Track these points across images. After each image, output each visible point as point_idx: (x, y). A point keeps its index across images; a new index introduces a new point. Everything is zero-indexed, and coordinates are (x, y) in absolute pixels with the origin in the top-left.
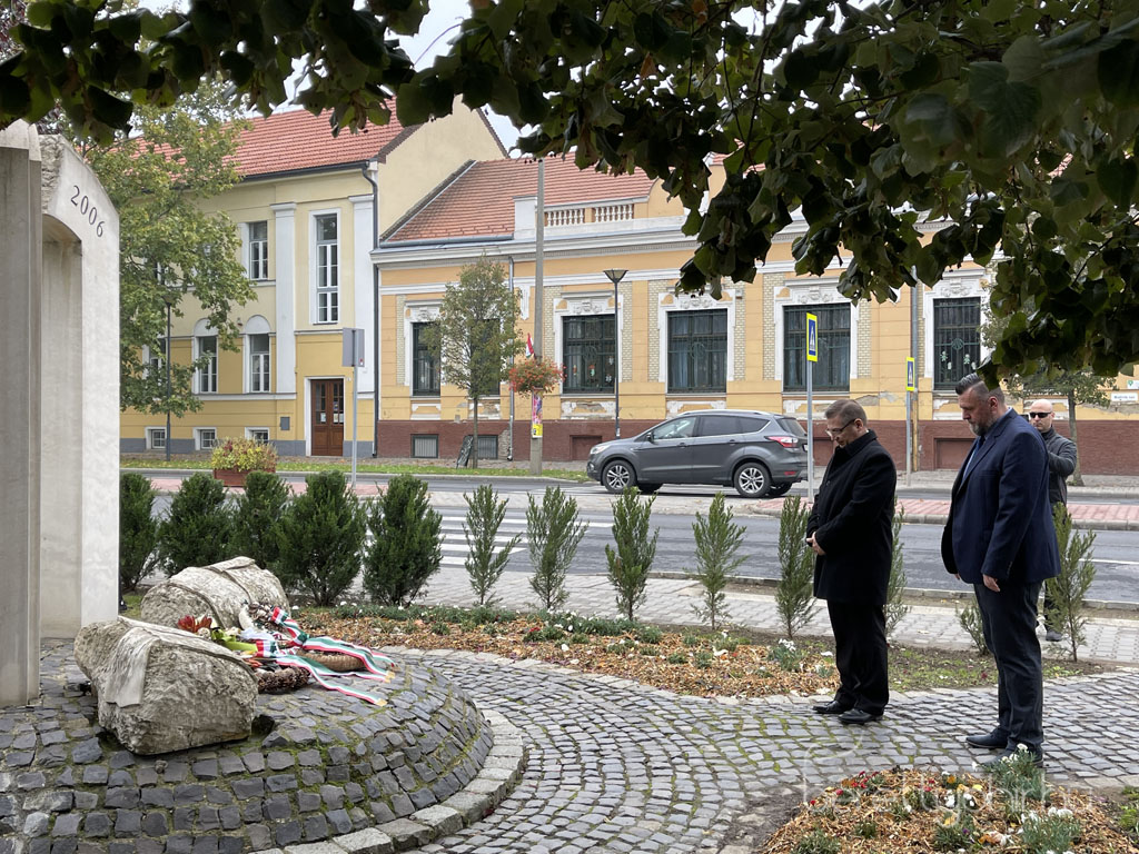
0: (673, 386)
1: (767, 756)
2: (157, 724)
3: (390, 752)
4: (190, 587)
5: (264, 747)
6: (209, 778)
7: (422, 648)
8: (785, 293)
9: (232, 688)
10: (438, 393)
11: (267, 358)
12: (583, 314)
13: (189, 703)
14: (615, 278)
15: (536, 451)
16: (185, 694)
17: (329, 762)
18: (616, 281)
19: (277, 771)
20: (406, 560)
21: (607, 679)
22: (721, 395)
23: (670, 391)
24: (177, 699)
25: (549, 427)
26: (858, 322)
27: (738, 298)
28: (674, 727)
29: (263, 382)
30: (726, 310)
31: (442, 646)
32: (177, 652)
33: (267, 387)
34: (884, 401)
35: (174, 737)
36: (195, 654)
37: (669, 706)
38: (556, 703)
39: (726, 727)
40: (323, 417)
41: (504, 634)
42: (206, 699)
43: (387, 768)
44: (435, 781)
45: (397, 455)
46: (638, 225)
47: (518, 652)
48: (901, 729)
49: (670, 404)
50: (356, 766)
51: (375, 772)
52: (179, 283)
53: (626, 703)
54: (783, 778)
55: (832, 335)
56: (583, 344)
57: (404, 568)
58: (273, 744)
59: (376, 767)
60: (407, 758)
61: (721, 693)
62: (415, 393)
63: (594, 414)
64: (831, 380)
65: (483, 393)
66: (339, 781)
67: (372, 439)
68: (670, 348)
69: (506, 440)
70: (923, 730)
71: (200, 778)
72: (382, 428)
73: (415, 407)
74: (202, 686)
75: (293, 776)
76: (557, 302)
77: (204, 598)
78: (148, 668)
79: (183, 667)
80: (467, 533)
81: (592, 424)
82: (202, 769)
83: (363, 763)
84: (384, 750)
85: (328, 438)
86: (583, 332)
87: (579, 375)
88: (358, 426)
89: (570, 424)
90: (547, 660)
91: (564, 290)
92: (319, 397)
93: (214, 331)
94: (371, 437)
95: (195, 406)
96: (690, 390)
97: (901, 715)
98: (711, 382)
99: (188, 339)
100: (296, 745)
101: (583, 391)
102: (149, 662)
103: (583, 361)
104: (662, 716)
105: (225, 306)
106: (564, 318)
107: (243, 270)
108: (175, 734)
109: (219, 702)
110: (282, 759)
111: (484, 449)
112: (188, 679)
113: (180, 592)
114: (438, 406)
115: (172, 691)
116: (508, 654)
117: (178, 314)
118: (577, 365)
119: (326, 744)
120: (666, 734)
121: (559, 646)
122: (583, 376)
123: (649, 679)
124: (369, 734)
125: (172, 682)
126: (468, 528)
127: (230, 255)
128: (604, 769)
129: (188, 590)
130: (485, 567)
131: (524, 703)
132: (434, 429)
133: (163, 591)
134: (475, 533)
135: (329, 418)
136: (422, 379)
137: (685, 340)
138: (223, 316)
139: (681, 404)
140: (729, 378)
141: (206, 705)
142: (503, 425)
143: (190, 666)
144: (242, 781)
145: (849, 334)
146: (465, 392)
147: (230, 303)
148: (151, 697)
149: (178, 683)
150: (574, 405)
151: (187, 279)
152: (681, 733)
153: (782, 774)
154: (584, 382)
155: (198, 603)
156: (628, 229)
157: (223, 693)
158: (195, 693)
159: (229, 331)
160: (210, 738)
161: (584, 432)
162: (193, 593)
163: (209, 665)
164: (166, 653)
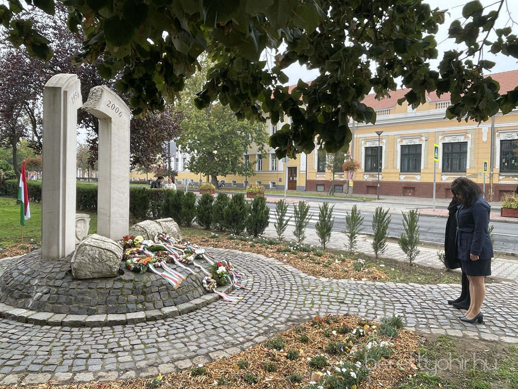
0: (402, 170)
1: (313, 303)
2: (79, 270)
3: (161, 286)
4: (142, 226)
5: (115, 280)
6: (92, 289)
7: (243, 251)
8: (443, 138)
9: (105, 260)
10: (325, 171)
11: (276, 160)
12: (372, 146)
13: (89, 264)
14: (379, 133)
15: (351, 190)
16: (87, 261)
17: (135, 288)
18: (379, 135)
19: (116, 289)
20: (257, 223)
21: (289, 267)
22: (419, 173)
23: (401, 171)
24: (84, 262)
25: (355, 183)
26: (470, 148)
27: (427, 140)
28: (291, 288)
29: (275, 168)
30: (421, 145)
31: (249, 251)
32: (87, 247)
33: (276, 169)
34: (479, 176)
35: (85, 274)
36: (93, 248)
37: (298, 279)
38: (261, 274)
39: (308, 290)
40: (291, 178)
41: (271, 249)
42: (96, 262)
43: (158, 292)
44: (176, 298)
45: (312, 190)
46: (391, 116)
47: (270, 255)
48: (375, 298)
49: (401, 176)
50: (144, 290)
51: (152, 293)
52: (250, 139)
53: (285, 276)
54: (310, 312)
55: (460, 153)
56: (371, 156)
57: (257, 225)
58: (118, 280)
59: (153, 291)
60: (167, 289)
61: (324, 276)
62: (318, 171)
63: (374, 179)
64: (460, 169)
65: (336, 171)
66: (137, 294)
67: (305, 185)
68: (401, 157)
69: (345, 186)
70: (384, 299)
71: (89, 288)
72: (307, 182)
73: (318, 176)
74: (93, 259)
75: (120, 291)
76: (363, 142)
77: (145, 230)
78: (78, 251)
79: (87, 252)
80: (276, 215)
81: (374, 182)
82: (91, 286)
83: (148, 289)
84: (158, 285)
85: (292, 185)
86: (372, 153)
87: (370, 166)
88: (301, 181)
89: (366, 182)
90: (277, 259)
91: (366, 138)
92: (290, 172)
93: (260, 153)
94: (304, 185)
95: (254, 174)
96: (408, 172)
97: (383, 292)
98: (416, 169)
99: (255, 155)
100: (125, 281)
101: (371, 171)
102: (79, 249)
103: (371, 162)
104: (291, 283)
105: (263, 145)
106: (366, 148)
107: (269, 134)
108: (86, 273)
109: (101, 264)
110: (119, 285)
111: (339, 189)
112: (88, 256)
113: (139, 227)
114: (325, 176)
115: (83, 259)
116: (267, 256)
117: (251, 147)
118: (369, 163)
119: (137, 281)
120: (286, 290)
121: (284, 254)
122: (371, 167)
123: (302, 269)
124: (155, 279)
125: (83, 256)
126: (276, 213)
127: (264, 130)
128: (250, 300)
129: (141, 227)
130: (281, 226)
131: (252, 274)
132: (323, 183)
133: (134, 227)
134: (278, 215)
135: (293, 179)
136: (320, 167)
137: (407, 155)
138: (262, 148)
139: (405, 176)
140: (422, 167)
141: (96, 265)
142: (344, 182)
143: (90, 252)
144: (102, 291)
145: (467, 153)
146: (330, 171)
147: (264, 144)
148: (77, 261)
149: (85, 257)
150: (368, 176)
151: (252, 137)
152: (291, 290)
153: (312, 310)
154: (371, 168)
155: (143, 231)
156: (387, 118)
157: (102, 261)
158: (91, 260)
159: (264, 153)
160: (100, 275)
161: (371, 185)
162: (143, 228)
163: (98, 252)
164: (84, 247)
